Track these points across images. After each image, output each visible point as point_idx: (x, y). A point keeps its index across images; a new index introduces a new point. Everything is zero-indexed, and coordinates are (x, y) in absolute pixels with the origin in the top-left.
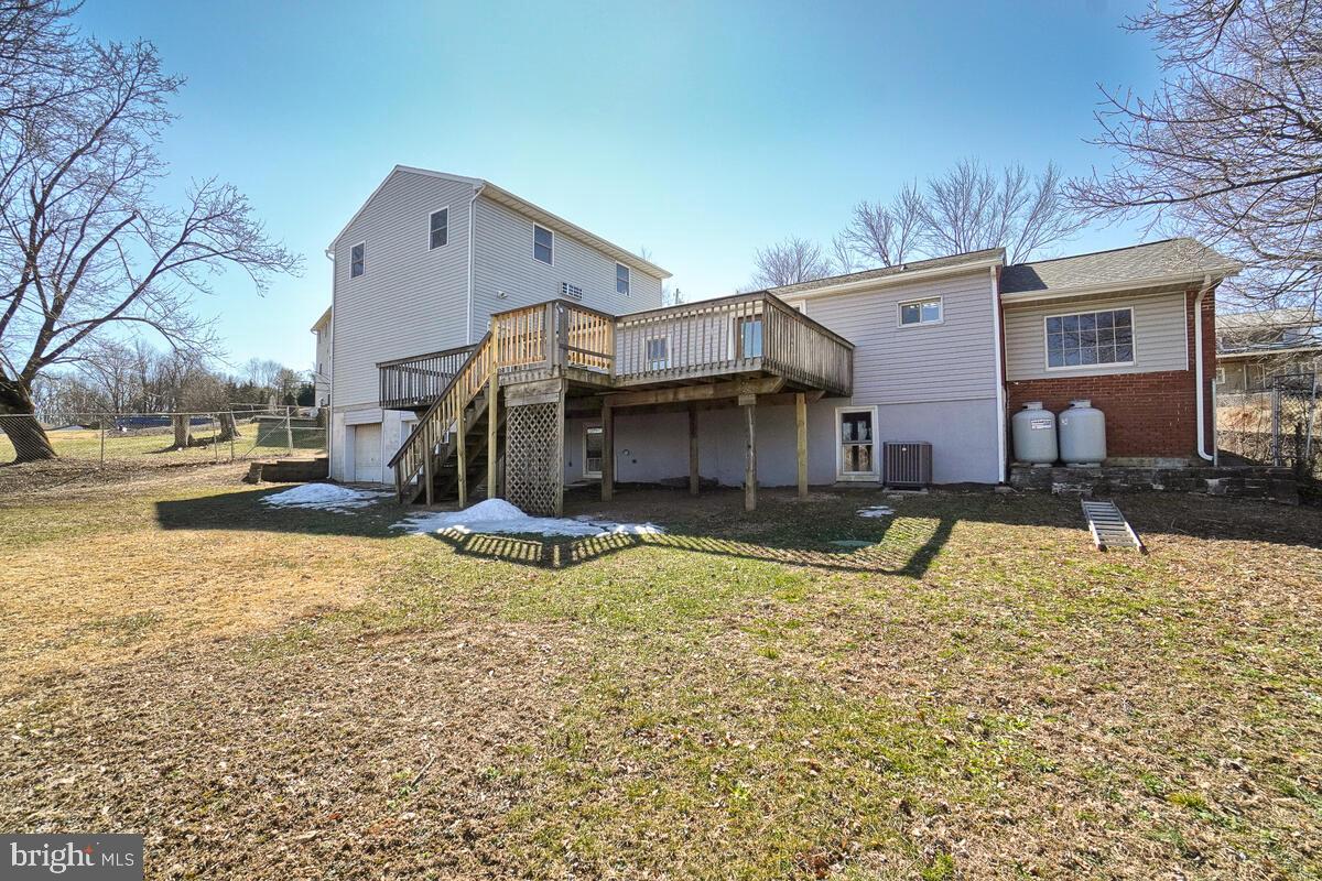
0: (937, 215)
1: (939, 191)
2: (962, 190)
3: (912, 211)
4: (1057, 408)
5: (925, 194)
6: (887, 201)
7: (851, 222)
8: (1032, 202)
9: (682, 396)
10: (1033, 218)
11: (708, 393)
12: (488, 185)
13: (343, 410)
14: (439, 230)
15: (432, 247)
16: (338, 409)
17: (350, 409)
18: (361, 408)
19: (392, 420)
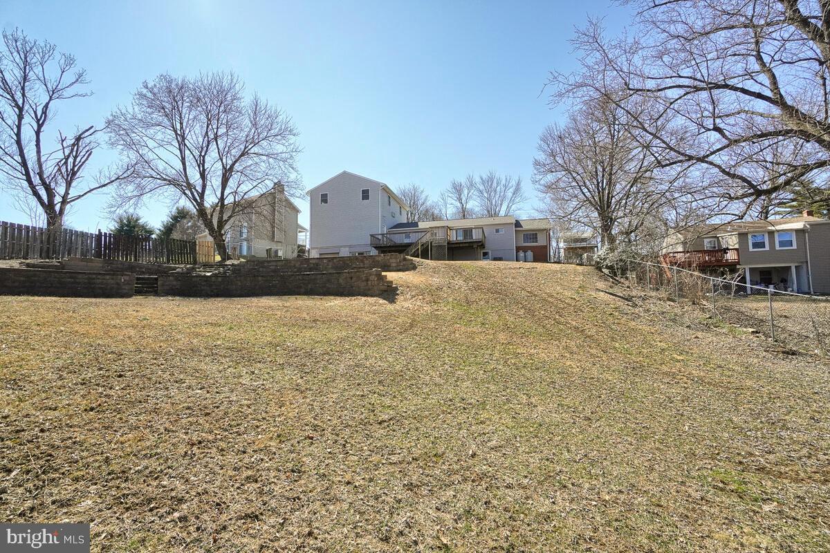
0: (482, 188)
1: (482, 179)
2: (491, 179)
3: (472, 185)
4: (525, 252)
5: (477, 180)
6: (463, 180)
7: (449, 187)
8: (514, 187)
9: (461, 245)
10: (514, 194)
11: (467, 245)
12: (386, 186)
13: (317, 248)
14: (365, 194)
15: (363, 199)
16: (314, 248)
17: (321, 248)
18: (327, 248)
19: (344, 252)
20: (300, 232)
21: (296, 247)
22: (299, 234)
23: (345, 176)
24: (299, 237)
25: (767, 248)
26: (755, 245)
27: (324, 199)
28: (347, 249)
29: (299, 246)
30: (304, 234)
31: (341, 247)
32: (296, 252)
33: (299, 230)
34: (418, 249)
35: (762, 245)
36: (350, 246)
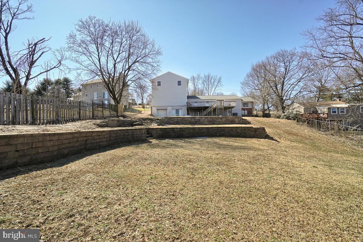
4: (244, 111)
13: (156, 107)
14: (179, 83)
15: (178, 85)
16: (154, 107)
17: (158, 107)
18: (161, 107)
19: (169, 109)
23: (169, 74)
25: (337, 113)
26: (333, 112)
27: (159, 84)
28: (171, 107)
31: (168, 106)
35: (335, 112)
36: (172, 106)
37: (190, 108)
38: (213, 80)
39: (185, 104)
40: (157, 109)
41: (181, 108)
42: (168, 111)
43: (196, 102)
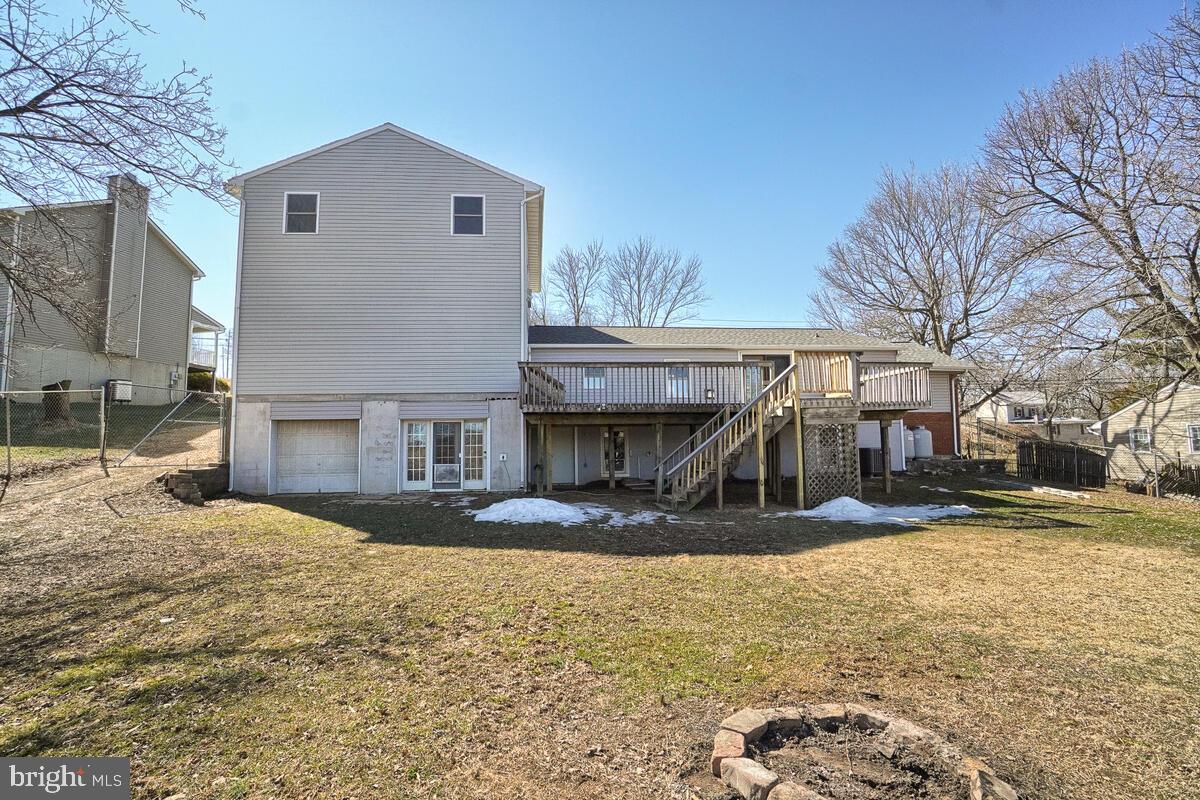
13: (263, 399)
14: (468, 216)
15: (456, 232)
16: (251, 398)
17: (281, 399)
18: (308, 399)
19: (380, 417)
20: (197, 330)
21: (183, 372)
22: (193, 335)
23: (387, 142)
24: (191, 342)
27: (302, 215)
28: (392, 407)
29: (193, 370)
30: (212, 335)
31: (369, 397)
32: (183, 385)
33: (193, 324)
34: (755, 436)
36: (403, 399)
37: (547, 421)
38: (658, 274)
39: (512, 379)
40: (278, 423)
41: (478, 410)
42: (365, 440)
43: (594, 368)
